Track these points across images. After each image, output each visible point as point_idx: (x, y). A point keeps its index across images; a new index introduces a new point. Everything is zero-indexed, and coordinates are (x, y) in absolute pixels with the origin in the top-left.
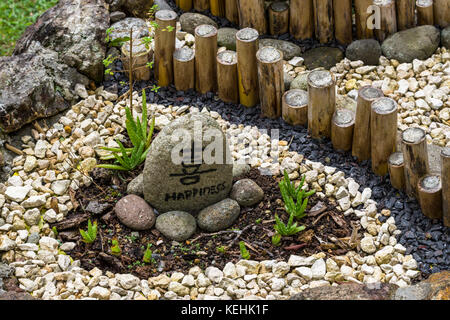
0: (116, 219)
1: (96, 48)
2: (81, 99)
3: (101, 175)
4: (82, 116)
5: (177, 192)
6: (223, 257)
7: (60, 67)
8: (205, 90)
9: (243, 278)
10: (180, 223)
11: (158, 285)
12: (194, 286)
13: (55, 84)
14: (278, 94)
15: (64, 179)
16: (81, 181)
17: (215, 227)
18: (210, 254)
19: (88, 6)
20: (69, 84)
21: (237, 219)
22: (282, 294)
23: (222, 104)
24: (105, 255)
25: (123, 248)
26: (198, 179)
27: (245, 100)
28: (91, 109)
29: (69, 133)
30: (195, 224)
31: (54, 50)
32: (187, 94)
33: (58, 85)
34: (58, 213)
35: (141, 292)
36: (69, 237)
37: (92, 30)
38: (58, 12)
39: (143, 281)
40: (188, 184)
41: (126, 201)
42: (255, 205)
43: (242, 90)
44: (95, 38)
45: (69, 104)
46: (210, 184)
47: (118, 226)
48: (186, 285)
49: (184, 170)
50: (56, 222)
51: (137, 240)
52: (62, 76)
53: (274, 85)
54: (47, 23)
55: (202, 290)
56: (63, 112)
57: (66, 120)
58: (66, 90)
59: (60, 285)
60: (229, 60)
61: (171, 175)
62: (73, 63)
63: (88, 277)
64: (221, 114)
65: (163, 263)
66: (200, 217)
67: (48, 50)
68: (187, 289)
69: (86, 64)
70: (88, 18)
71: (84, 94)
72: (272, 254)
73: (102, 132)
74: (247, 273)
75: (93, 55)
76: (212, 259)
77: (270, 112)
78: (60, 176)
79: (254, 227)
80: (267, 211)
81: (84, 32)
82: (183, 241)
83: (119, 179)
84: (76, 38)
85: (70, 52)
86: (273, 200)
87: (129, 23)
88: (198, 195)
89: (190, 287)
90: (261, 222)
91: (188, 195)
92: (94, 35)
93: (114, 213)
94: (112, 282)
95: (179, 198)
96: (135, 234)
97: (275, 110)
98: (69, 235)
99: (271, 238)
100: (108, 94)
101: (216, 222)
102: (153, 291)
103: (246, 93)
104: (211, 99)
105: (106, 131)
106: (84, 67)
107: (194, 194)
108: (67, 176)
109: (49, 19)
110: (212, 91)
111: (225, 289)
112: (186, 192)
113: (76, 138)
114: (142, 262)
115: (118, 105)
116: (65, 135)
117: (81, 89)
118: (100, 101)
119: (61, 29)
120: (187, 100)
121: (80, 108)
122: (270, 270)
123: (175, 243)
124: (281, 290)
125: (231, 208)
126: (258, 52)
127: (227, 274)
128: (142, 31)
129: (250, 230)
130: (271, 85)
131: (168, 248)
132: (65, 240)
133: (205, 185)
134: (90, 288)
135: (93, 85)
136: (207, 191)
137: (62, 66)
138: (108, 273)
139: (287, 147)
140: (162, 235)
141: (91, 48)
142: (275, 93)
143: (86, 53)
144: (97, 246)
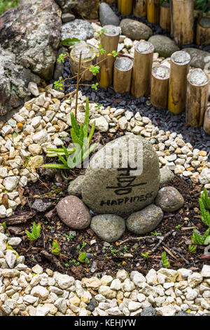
0: (57, 216)
1: (48, 53)
2: (33, 96)
3: (46, 173)
4: (32, 113)
5: (111, 200)
6: (146, 260)
7: (16, 68)
8: (139, 94)
9: (162, 285)
10: (112, 227)
11: (90, 287)
12: (121, 290)
13: (12, 84)
14: (202, 109)
15: (15, 175)
16: (29, 177)
17: (141, 232)
18: (135, 256)
19: (44, 13)
20: (23, 83)
21: (161, 223)
22: (194, 303)
23: (153, 109)
24: (46, 253)
25: (62, 246)
26: (130, 191)
27: (173, 108)
28: (41, 106)
29: (21, 130)
30: (124, 227)
31: (12, 51)
32: (124, 96)
33: (14, 85)
34: (7, 208)
35: (75, 292)
36: (17, 233)
37: (46, 37)
38: (18, 15)
39: (78, 281)
40: (121, 194)
41: (66, 202)
42: (176, 212)
43: (171, 100)
44: (48, 44)
45: (22, 101)
46: (140, 194)
47: (58, 224)
48: (114, 290)
49: (118, 184)
50: (6, 217)
51: (74, 239)
52: (18, 76)
53: (200, 102)
54: (8, 25)
55: (127, 294)
56: (16, 109)
57: (19, 116)
58: (21, 89)
59: (6, 281)
60: (163, 75)
61: (107, 188)
62: (28, 65)
63: (30, 275)
64: (151, 119)
65: (95, 263)
66: (129, 221)
67: (7, 52)
68: (115, 293)
69: (39, 67)
70: (43, 25)
71: (36, 93)
72: (187, 262)
73: (49, 130)
74: (166, 280)
75: (45, 59)
76: (137, 262)
77: (193, 122)
78: (11, 173)
79: (174, 234)
80: (186, 219)
81: (39, 38)
82: (113, 242)
83: (62, 177)
84: (31, 43)
85: (25, 55)
86: (191, 209)
87: (78, 24)
88: (129, 202)
89: (117, 291)
90: (180, 229)
91: (120, 202)
92: (47, 41)
93: (55, 212)
94: (51, 281)
95: (112, 204)
96: (73, 233)
97: (198, 121)
98: (16, 230)
99: (188, 246)
100: (56, 93)
101: (142, 228)
102: (85, 292)
103: (175, 103)
104: (144, 104)
105: (53, 128)
106: (37, 70)
107: (126, 201)
108: (17, 173)
109: (9, 21)
110: (144, 96)
111: (147, 296)
112: (119, 200)
113: (27, 134)
114: (77, 261)
115: (64, 104)
116: (17, 131)
117: (33, 87)
118: (49, 99)
119: (19, 34)
120: (123, 103)
121: (32, 106)
122: (186, 278)
123: (106, 244)
124: (194, 300)
125: (156, 215)
126: (189, 75)
127: (150, 281)
128: (88, 33)
129: (171, 236)
130: (197, 103)
131: (100, 248)
132: (12, 234)
133: (135, 195)
134: (32, 286)
135: (44, 83)
136: (137, 199)
137: (18, 67)
138: (48, 270)
139: (206, 158)
140: (96, 235)
141: (44, 52)
142: (200, 109)
143: (39, 57)
144: (39, 243)
